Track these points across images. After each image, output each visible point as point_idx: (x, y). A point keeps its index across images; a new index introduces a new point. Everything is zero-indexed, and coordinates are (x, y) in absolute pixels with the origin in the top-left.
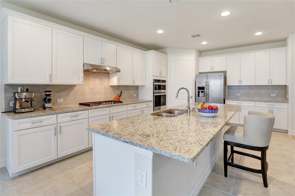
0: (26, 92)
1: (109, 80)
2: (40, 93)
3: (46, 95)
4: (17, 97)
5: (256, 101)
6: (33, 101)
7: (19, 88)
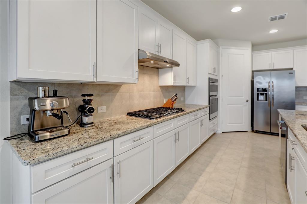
0: (54, 97)
1: (158, 79)
2: (73, 97)
3: (84, 101)
4: (37, 108)
6: (67, 114)
7: (41, 89)
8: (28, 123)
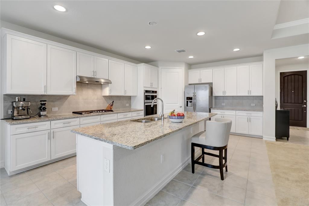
0: (23, 101)
1: (102, 91)
2: (36, 102)
3: (41, 104)
5: (237, 110)
6: (30, 109)
7: (17, 98)
8: (11, 113)
